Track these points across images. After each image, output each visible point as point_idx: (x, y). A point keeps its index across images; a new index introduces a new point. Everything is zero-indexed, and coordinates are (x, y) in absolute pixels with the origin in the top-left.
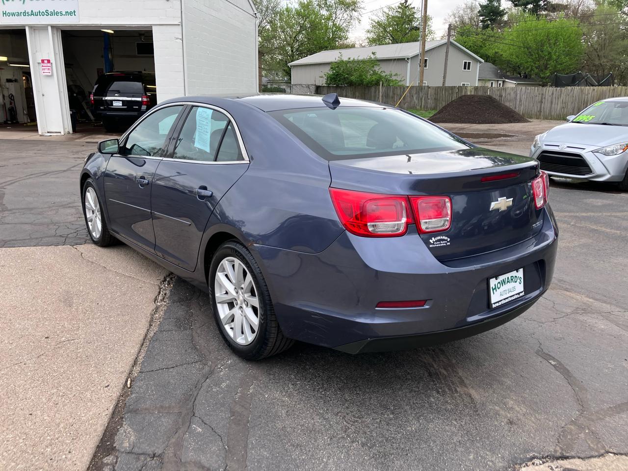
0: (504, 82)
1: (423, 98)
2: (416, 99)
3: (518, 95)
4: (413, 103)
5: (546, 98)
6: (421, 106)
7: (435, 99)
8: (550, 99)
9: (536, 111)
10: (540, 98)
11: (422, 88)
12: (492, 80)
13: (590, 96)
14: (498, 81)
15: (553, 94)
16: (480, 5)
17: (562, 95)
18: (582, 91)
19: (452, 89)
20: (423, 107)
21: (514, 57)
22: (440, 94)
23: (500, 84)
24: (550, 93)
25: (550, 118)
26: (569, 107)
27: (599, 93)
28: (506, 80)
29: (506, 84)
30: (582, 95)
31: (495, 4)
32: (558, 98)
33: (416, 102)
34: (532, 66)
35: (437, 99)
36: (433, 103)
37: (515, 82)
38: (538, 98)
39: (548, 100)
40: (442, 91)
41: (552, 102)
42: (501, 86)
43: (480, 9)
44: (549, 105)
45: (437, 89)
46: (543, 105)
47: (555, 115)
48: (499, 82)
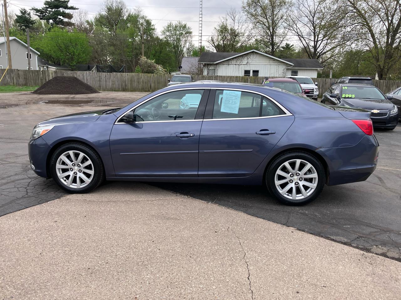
0: (47, 67)
1: (15, 78)
2: (9, 78)
3: (85, 77)
4: (6, 81)
5: (102, 78)
6: (14, 83)
7: (25, 78)
8: (105, 80)
9: (97, 86)
10: (99, 79)
11: (12, 71)
12: (40, 66)
13: (126, 78)
14: (43, 66)
15: (106, 76)
16: (16, 15)
17: (111, 77)
18: (122, 75)
19: (37, 73)
20: (15, 83)
21: (52, 52)
22: (28, 75)
23: (45, 69)
24: (104, 76)
25: (106, 90)
26: (116, 84)
27: (131, 77)
28: (49, 66)
29: (48, 68)
30: (122, 77)
31: (27, 16)
32: (109, 79)
33: (9, 80)
34: (64, 58)
35: (26, 78)
36: (23, 81)
37: (55, 68)
38: (98, 79)
39: (103, 80)
40: (30, 73)
41: (106, 81)
42: (46, 70)
43: (17, 17)
44: (105, 82)
45: (25, 71)
46: (101, 83)
47: (109, 88)
48: (45, 67)
